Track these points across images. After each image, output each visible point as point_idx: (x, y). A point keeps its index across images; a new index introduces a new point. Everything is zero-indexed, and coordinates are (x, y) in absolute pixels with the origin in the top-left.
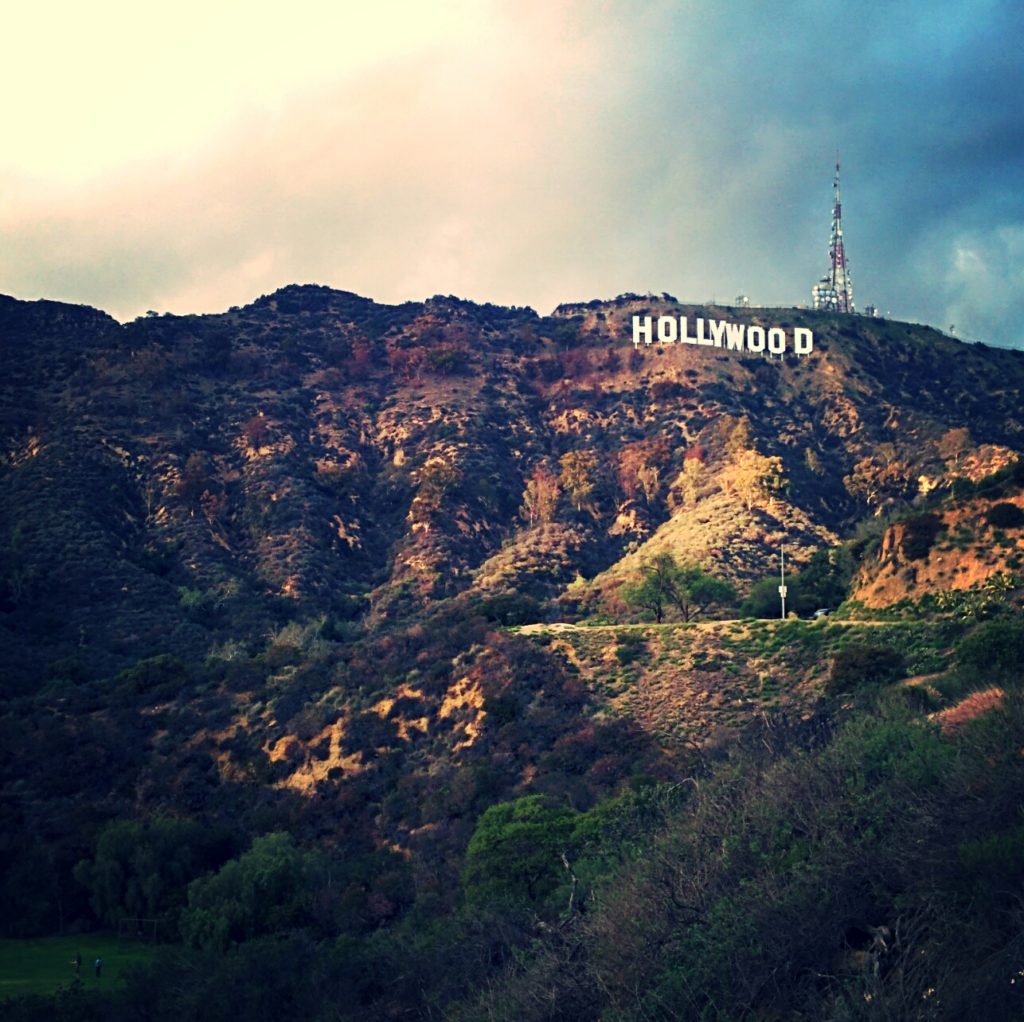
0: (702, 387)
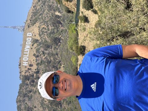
0: (37, 53)
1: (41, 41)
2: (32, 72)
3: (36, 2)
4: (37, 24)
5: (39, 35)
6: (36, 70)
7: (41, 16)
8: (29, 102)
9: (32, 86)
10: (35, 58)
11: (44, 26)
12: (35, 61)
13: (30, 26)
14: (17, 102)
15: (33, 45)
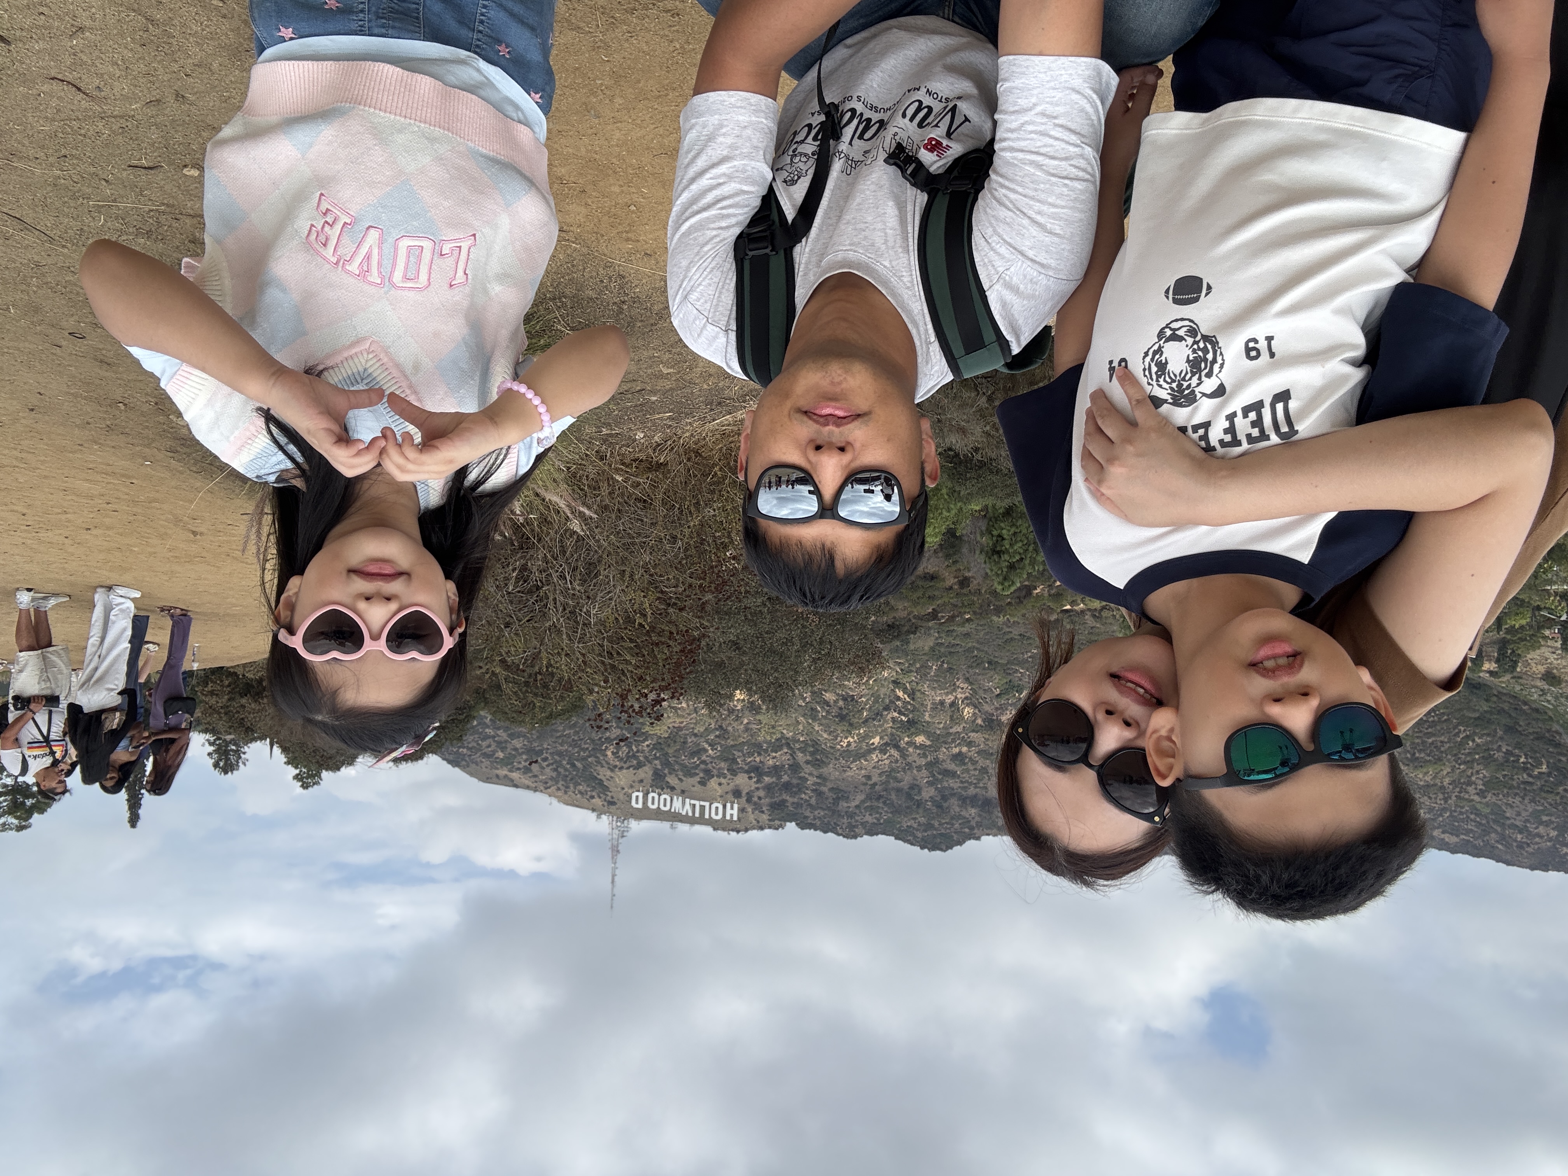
0: (696, 774)
1: (657, 762)
2: (758, 789)
3: (533, 779)
4: (603, 773)
5: (641, 767)
6: (750, 778)
7: (578, 764)
8: (851, 797)
9: (804, 790)
10: (712, 781)
11: (609, 753)
12: (723, 780)
13: (609, 798)
14: (855, 837)
15: (673, 789)
